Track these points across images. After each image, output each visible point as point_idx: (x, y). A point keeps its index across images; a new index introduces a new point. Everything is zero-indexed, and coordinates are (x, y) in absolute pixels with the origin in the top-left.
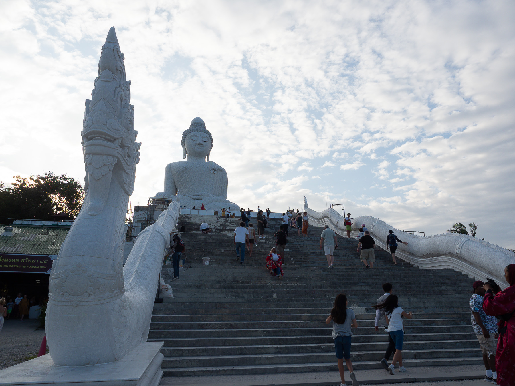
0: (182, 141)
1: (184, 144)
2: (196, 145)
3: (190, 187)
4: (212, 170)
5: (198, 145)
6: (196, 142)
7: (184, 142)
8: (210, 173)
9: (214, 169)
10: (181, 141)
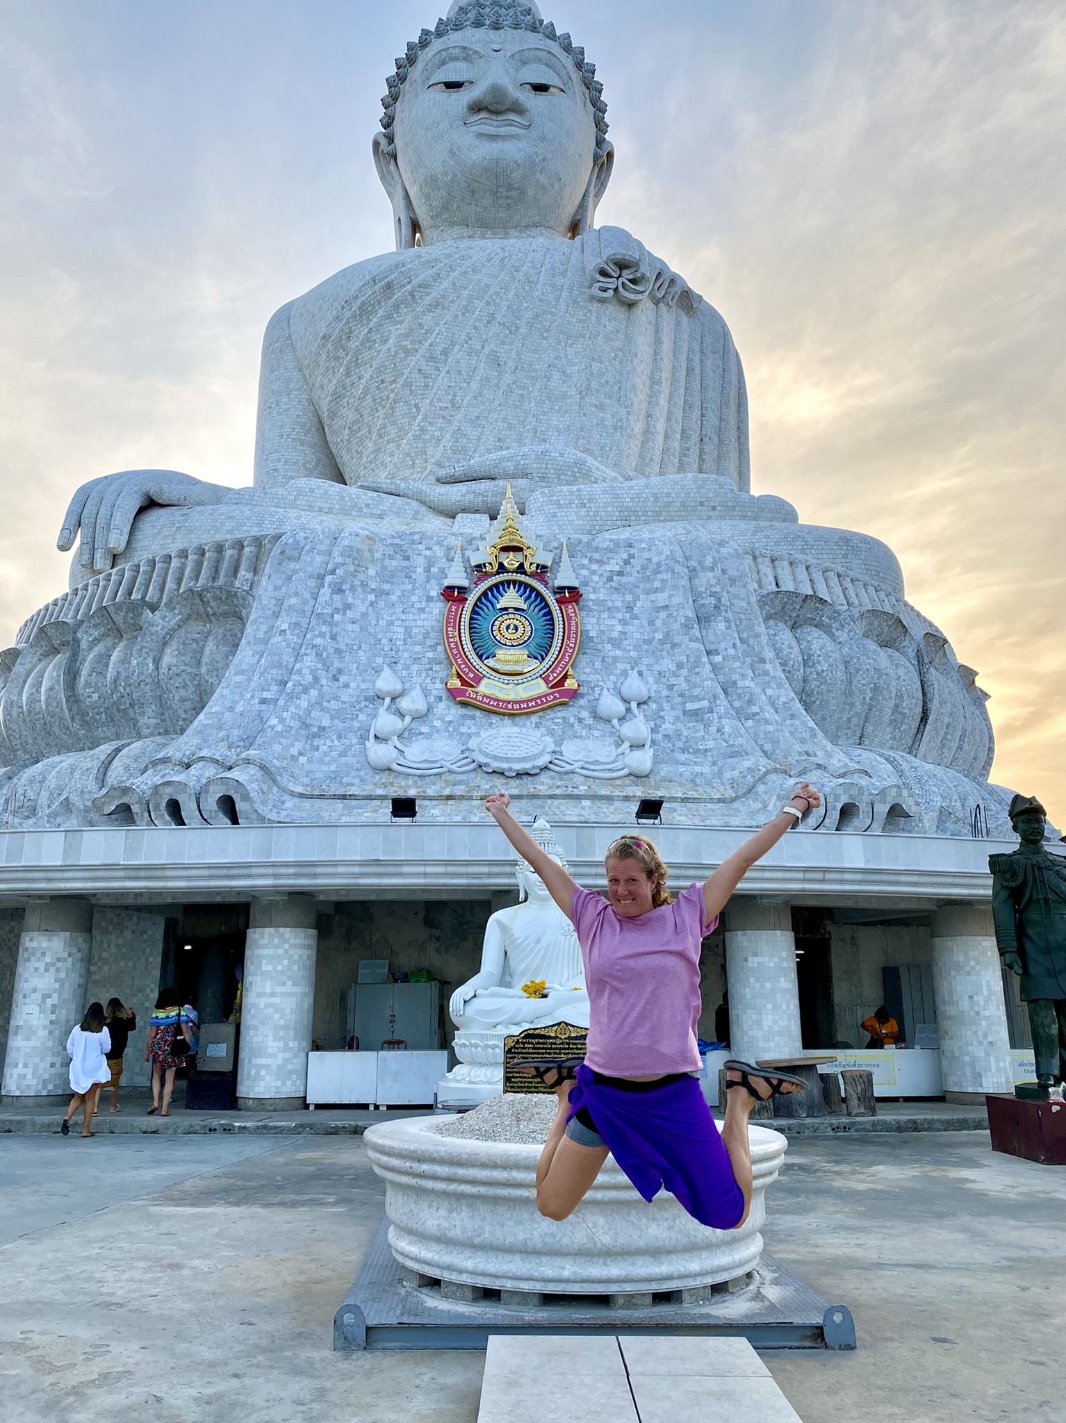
0: (383, 142)
1: (392, 166)
2: (472, 119)
3: (423, 430)
4: (604, 273)
5: (483, 115)
6: (464, 98)
7: (391, 139)
8: (593, 298)
9: (622, 265)
10: (376, 144)
